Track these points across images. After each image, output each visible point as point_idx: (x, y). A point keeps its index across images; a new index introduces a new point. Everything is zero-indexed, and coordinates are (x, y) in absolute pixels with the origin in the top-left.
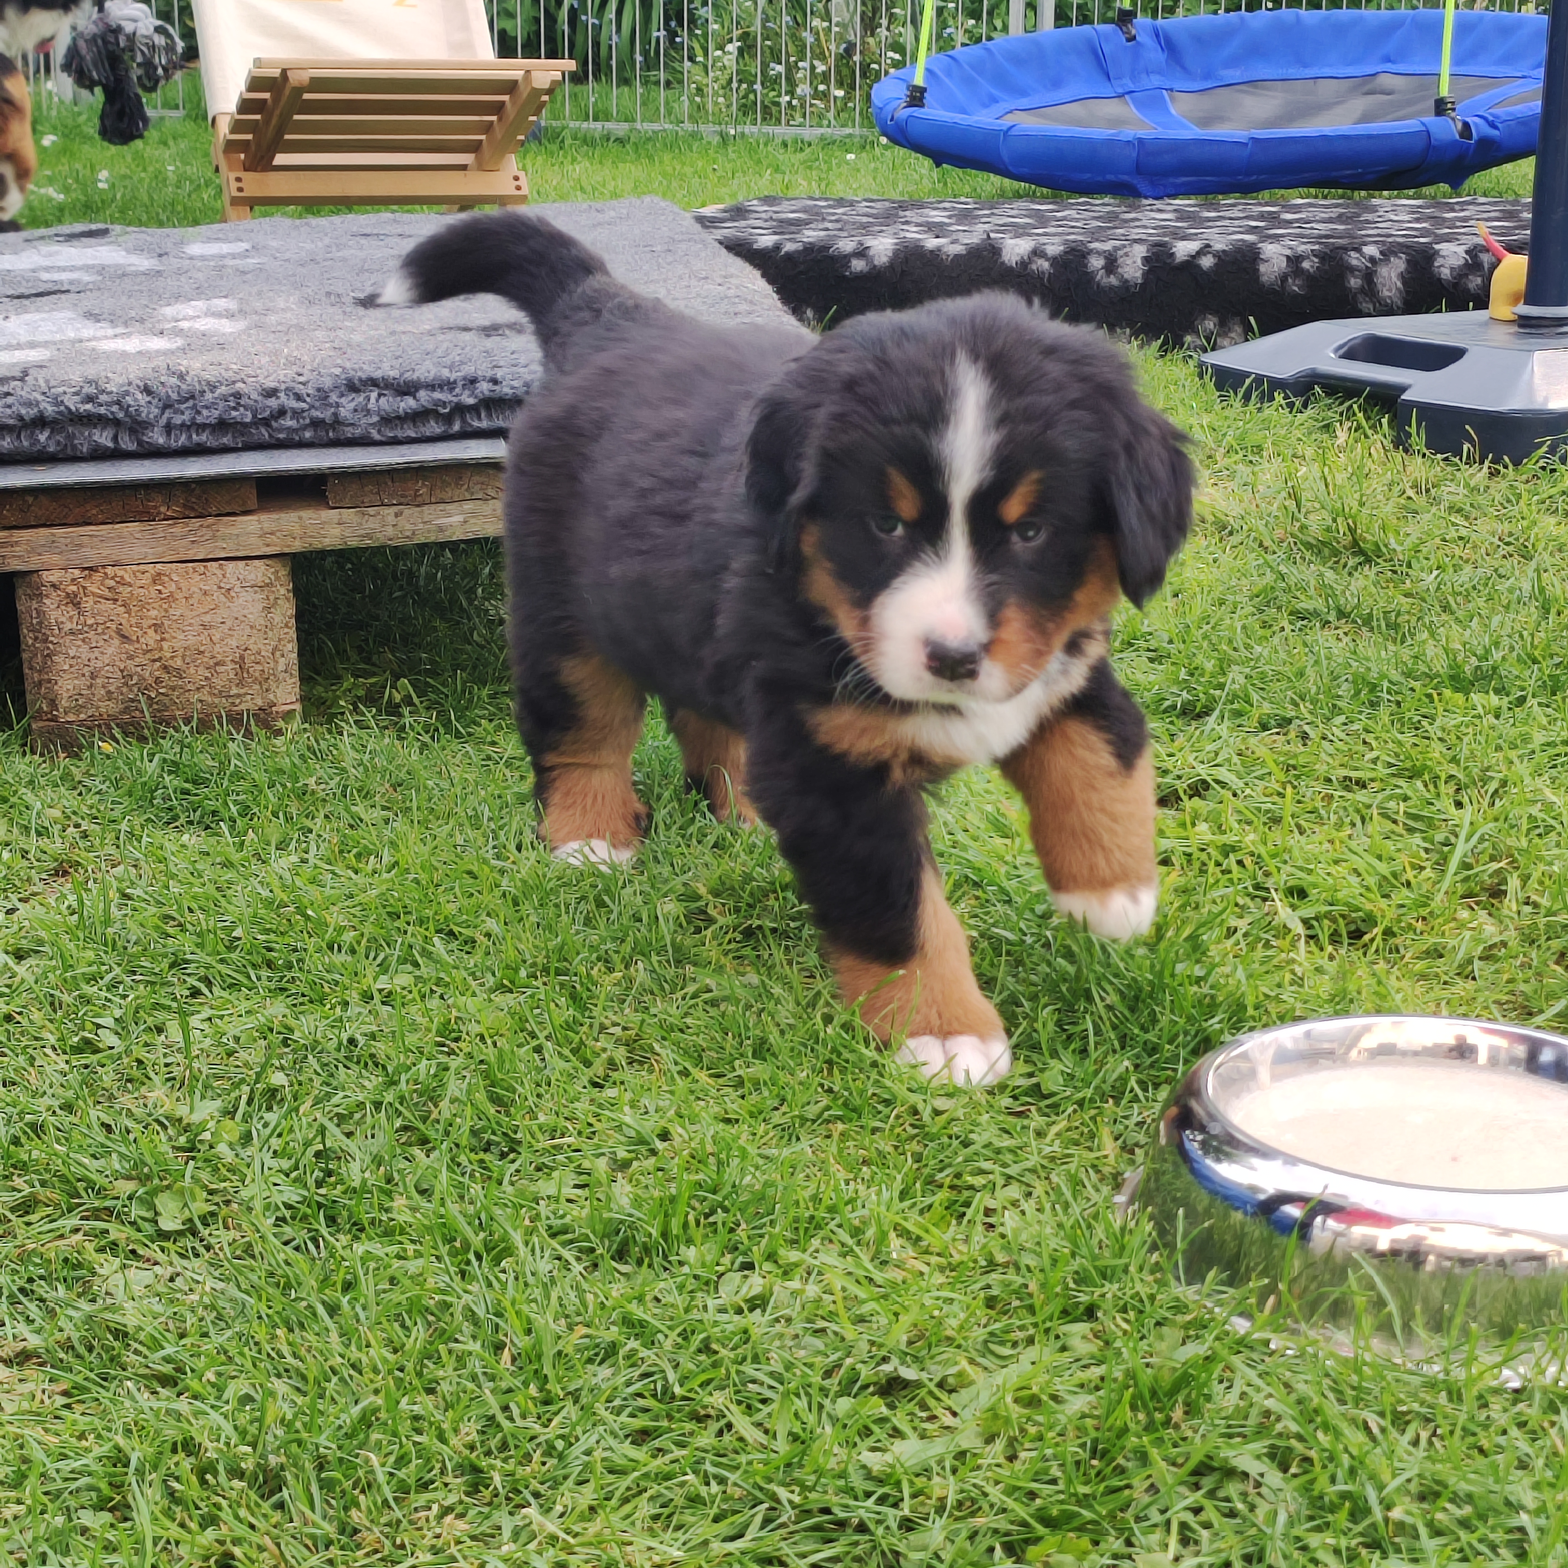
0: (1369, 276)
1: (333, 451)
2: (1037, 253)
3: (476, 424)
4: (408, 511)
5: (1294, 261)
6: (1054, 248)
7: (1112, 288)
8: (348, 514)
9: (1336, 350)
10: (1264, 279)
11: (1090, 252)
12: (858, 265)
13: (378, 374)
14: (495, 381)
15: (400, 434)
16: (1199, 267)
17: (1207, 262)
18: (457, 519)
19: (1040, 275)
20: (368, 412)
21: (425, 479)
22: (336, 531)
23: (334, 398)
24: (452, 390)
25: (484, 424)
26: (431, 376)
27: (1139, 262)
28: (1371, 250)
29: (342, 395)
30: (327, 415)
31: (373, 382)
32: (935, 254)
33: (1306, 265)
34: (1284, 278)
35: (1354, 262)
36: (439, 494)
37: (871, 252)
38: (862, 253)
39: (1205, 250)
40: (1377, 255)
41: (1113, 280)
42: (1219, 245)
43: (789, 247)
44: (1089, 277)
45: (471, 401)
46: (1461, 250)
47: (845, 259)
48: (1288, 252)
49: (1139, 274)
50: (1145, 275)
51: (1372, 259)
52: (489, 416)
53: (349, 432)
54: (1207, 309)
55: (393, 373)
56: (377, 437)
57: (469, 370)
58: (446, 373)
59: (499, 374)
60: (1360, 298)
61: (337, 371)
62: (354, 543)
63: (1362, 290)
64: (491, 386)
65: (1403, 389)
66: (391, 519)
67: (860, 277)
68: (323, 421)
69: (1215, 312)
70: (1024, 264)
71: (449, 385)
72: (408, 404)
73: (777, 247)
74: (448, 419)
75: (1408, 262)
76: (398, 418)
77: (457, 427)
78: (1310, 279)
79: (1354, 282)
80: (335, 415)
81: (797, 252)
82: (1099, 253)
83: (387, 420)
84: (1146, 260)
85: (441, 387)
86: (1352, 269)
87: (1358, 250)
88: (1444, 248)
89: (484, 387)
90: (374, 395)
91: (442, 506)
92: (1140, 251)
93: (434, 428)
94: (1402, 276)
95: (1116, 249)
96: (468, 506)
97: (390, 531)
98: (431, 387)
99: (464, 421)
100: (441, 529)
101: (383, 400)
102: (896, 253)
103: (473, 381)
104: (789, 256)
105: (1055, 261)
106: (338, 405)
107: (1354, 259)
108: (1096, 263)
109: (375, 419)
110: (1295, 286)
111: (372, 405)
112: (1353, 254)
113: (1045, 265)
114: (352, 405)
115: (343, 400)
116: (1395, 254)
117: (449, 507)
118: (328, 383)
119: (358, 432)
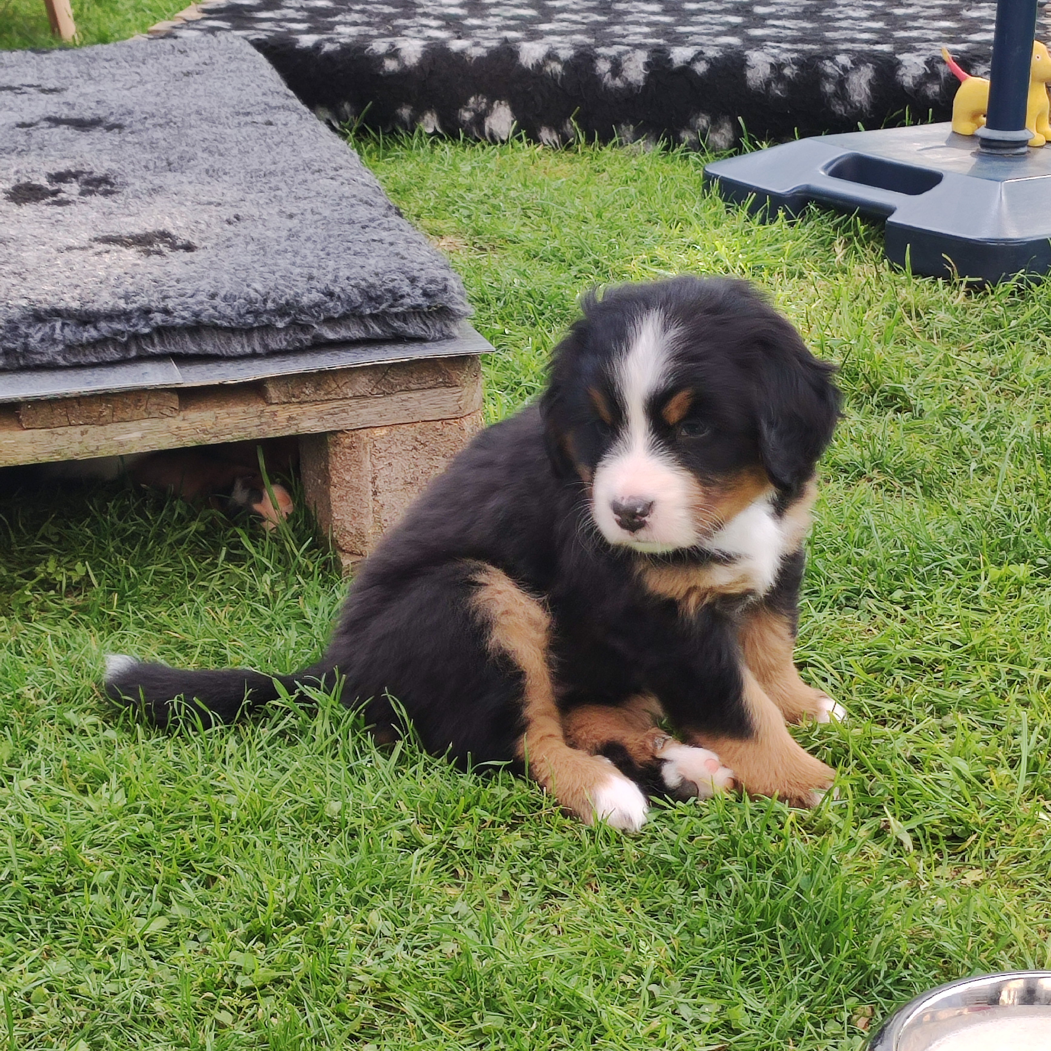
0: (841, 82)
1: (24, 377)
2: (551, 56)
3: (151, 350)
4: (92, 430)
5: (777, 67)
6: (566, 53)
7: (617, 89)
8: (42, 434)
9: (826, 168)
10: (751, 83)
11: (598, 56)
12: (391, 65)
13: (62, 305)
14: (166, 311)
15: (83, 360)
16: (694, 72)
17: (701, 68)
18: (136, 435)
19: (554, 77)
20: (54, 342)
21: (108, 401)
22: (29, 449)
23: (23, 329)
24: (128, 320)
25: (158, 349)
26: (109, 306)
27: (641, 67)
28: (843, 59)
29: (29, 326)
30: (18, 345)
31: (56, 313)
32: (461, 55)
33: (787, 71)
34: (768, 83)
35: (829, 70)
36: (120, 414)
37: (402, 54)
38: (394, 53)
39: (699, 56)
40: (849, 64)
41: (618, 83)
42: (711, 53)
43: (328, 47)
44: (597, 79)
45: (146, 330)
46: (921, 61)
47: (379, 59)
48: (772, 60)
49: (641, 78)
50: (647, 78)
51: (844, 68)
52: (162, 343)
53: (38, 359)
54: (701, 109)
55: (75, 305)
56: (61, 361)
57: (142, 301)
58: (122, 304)
59: (170, 304)
60: (834, 101)
61: (24, 303)
62: (44, 459)
63: (835, 94)
64: (164, 317)
65: (890, 211)
66: (78, 437)
67: (392, 75)
68: (14, 350)
69: (707, 112)
70: (539, 66)
71: (125, 315)
72: (90, 333)
73: (317, 47)
74: (126, 347)
75: (876, 70)
76: (82, 345)
77: (133, 353)
78: (791, 84)
79: (829, 88)
80: (26, 345)
81: (335, 52)
82: (605, 58)
83: (70, 348)
84: (647, 65)
85: (118, 317)
86: (827, 76)
87: (832, 59)
88: (905, 57)
89: (158, 318)
90: (58, 325)
91: (122, 425)
92: (642, 57)
93: (113, 354)
94: (870, 82)
95: (620, 54)
96: (145, 424)
97: (76, 448)
98: (111, 316)
99: (139, 347)
100: (121, 444)
101: (67, 330)
102: (425, 54)
103: (146, 312)
104: (329, 56)
105: (566, 64)
106: (27, 336)
107: (828, 67)
108: (603, 67)
109: (61, 347)
110: (777, 90)
111: (58, 335)
112: (827, 62)
113: (557, 68)
114: (39, 335)
115: (31, 331)
116: (864, 63)
117: (128, 425)
118: (16, 314)
119: (45, 359)
